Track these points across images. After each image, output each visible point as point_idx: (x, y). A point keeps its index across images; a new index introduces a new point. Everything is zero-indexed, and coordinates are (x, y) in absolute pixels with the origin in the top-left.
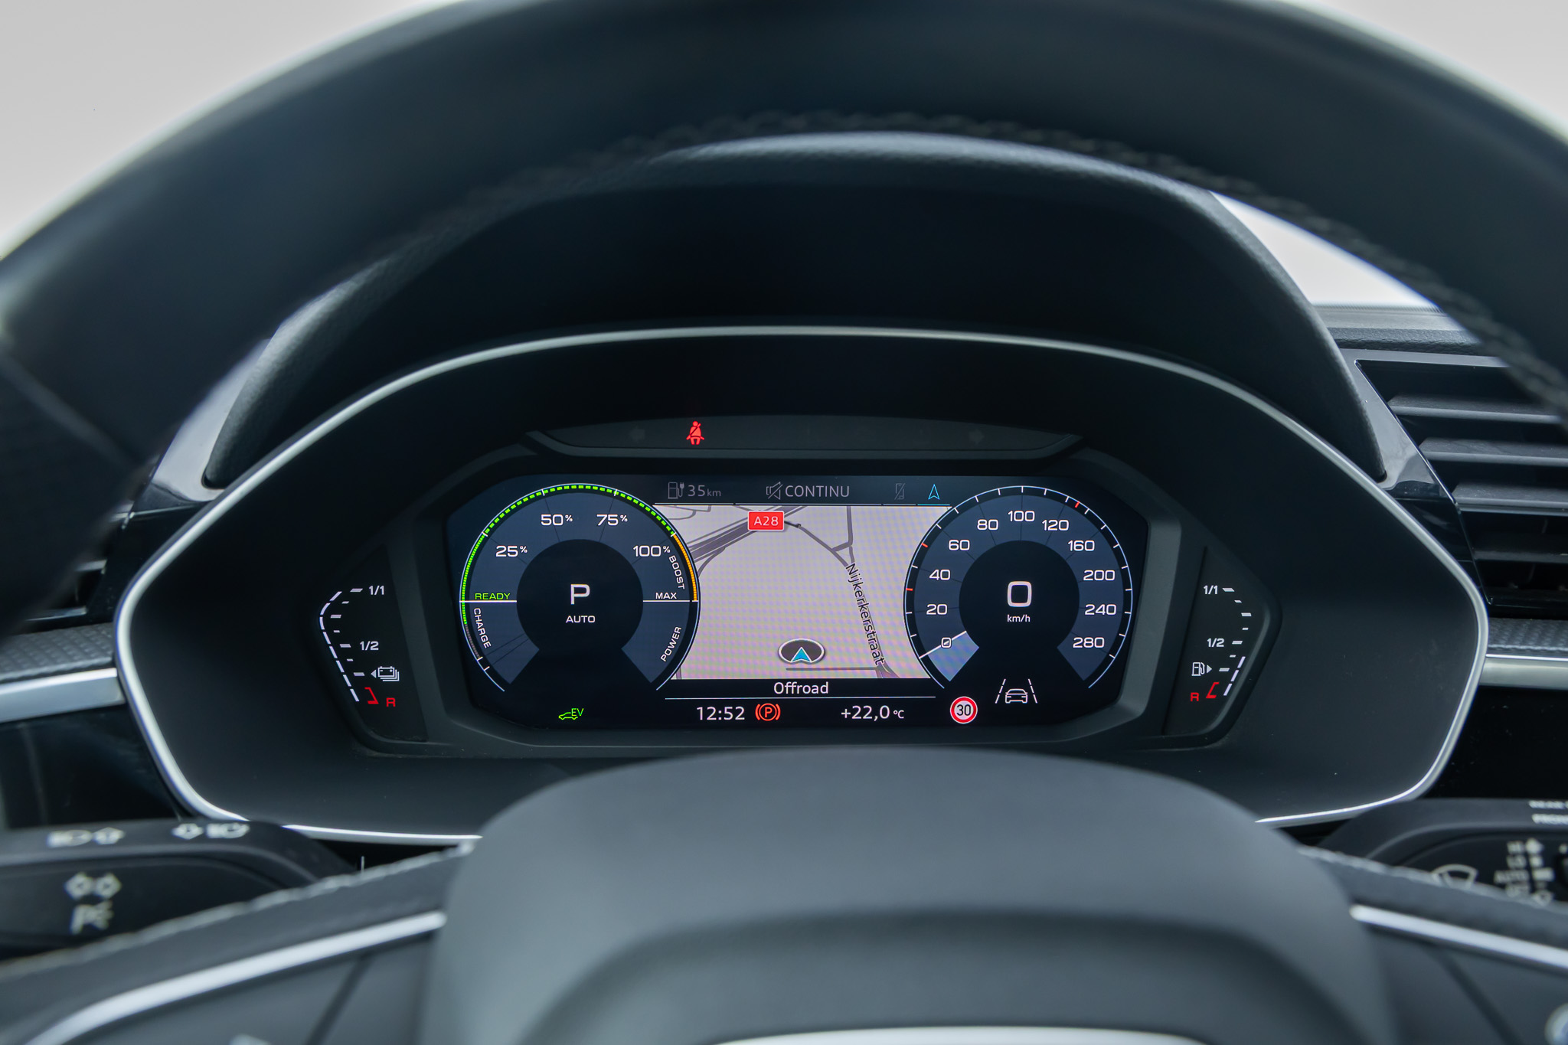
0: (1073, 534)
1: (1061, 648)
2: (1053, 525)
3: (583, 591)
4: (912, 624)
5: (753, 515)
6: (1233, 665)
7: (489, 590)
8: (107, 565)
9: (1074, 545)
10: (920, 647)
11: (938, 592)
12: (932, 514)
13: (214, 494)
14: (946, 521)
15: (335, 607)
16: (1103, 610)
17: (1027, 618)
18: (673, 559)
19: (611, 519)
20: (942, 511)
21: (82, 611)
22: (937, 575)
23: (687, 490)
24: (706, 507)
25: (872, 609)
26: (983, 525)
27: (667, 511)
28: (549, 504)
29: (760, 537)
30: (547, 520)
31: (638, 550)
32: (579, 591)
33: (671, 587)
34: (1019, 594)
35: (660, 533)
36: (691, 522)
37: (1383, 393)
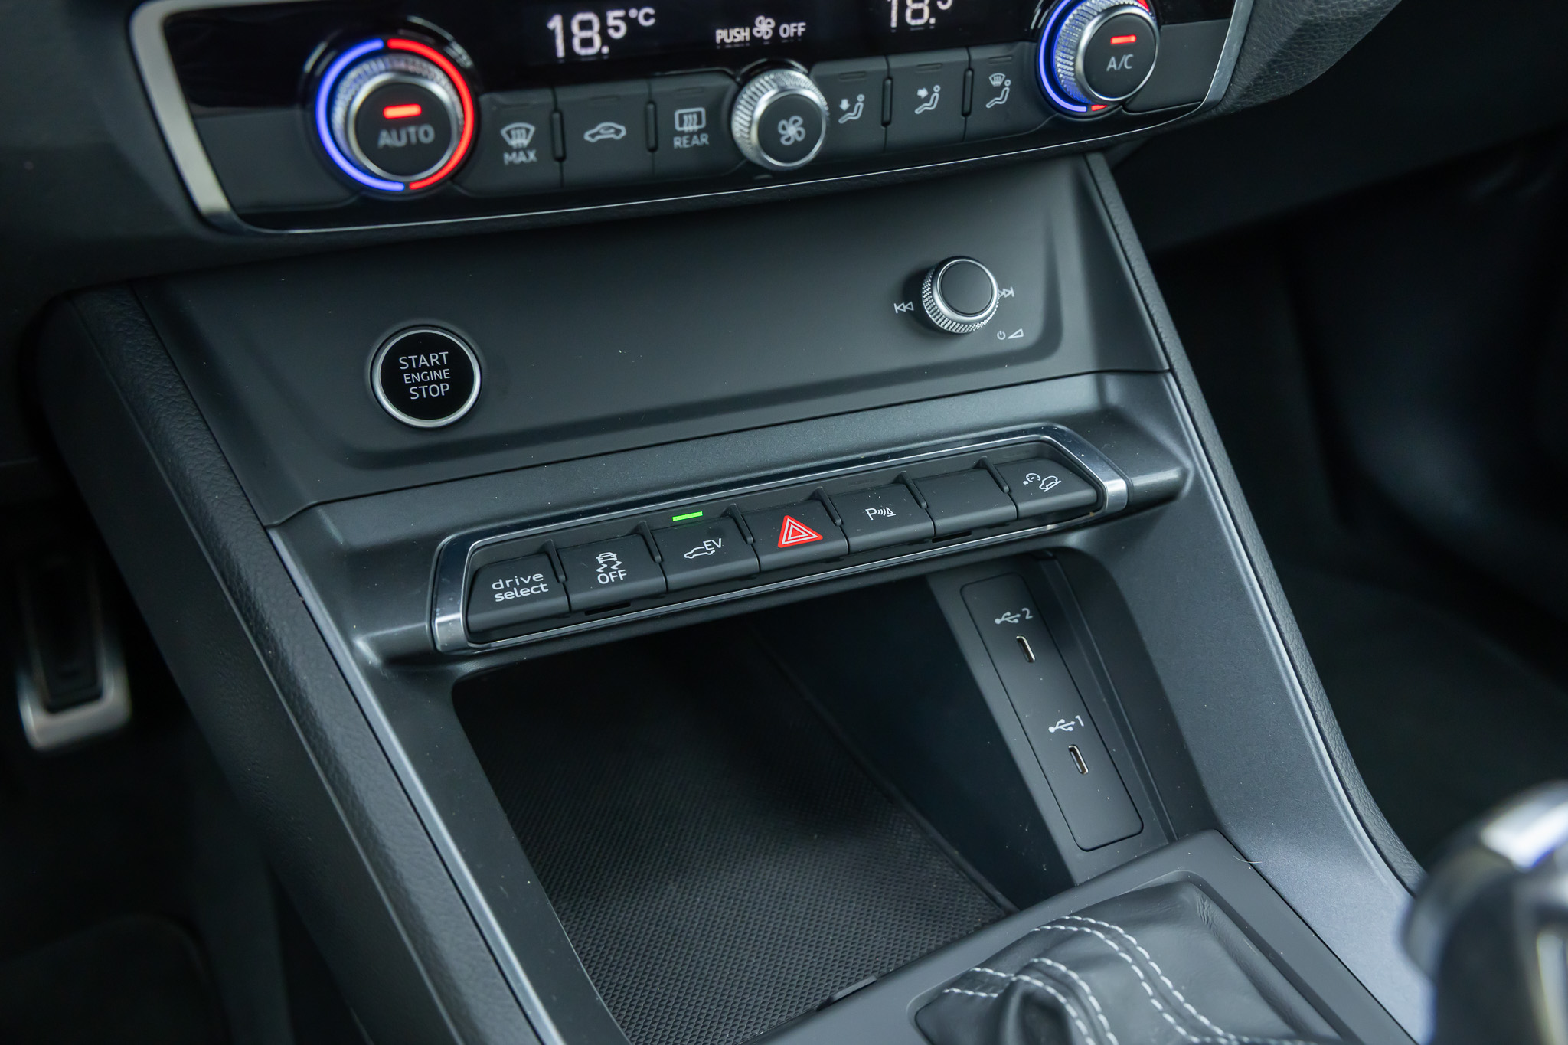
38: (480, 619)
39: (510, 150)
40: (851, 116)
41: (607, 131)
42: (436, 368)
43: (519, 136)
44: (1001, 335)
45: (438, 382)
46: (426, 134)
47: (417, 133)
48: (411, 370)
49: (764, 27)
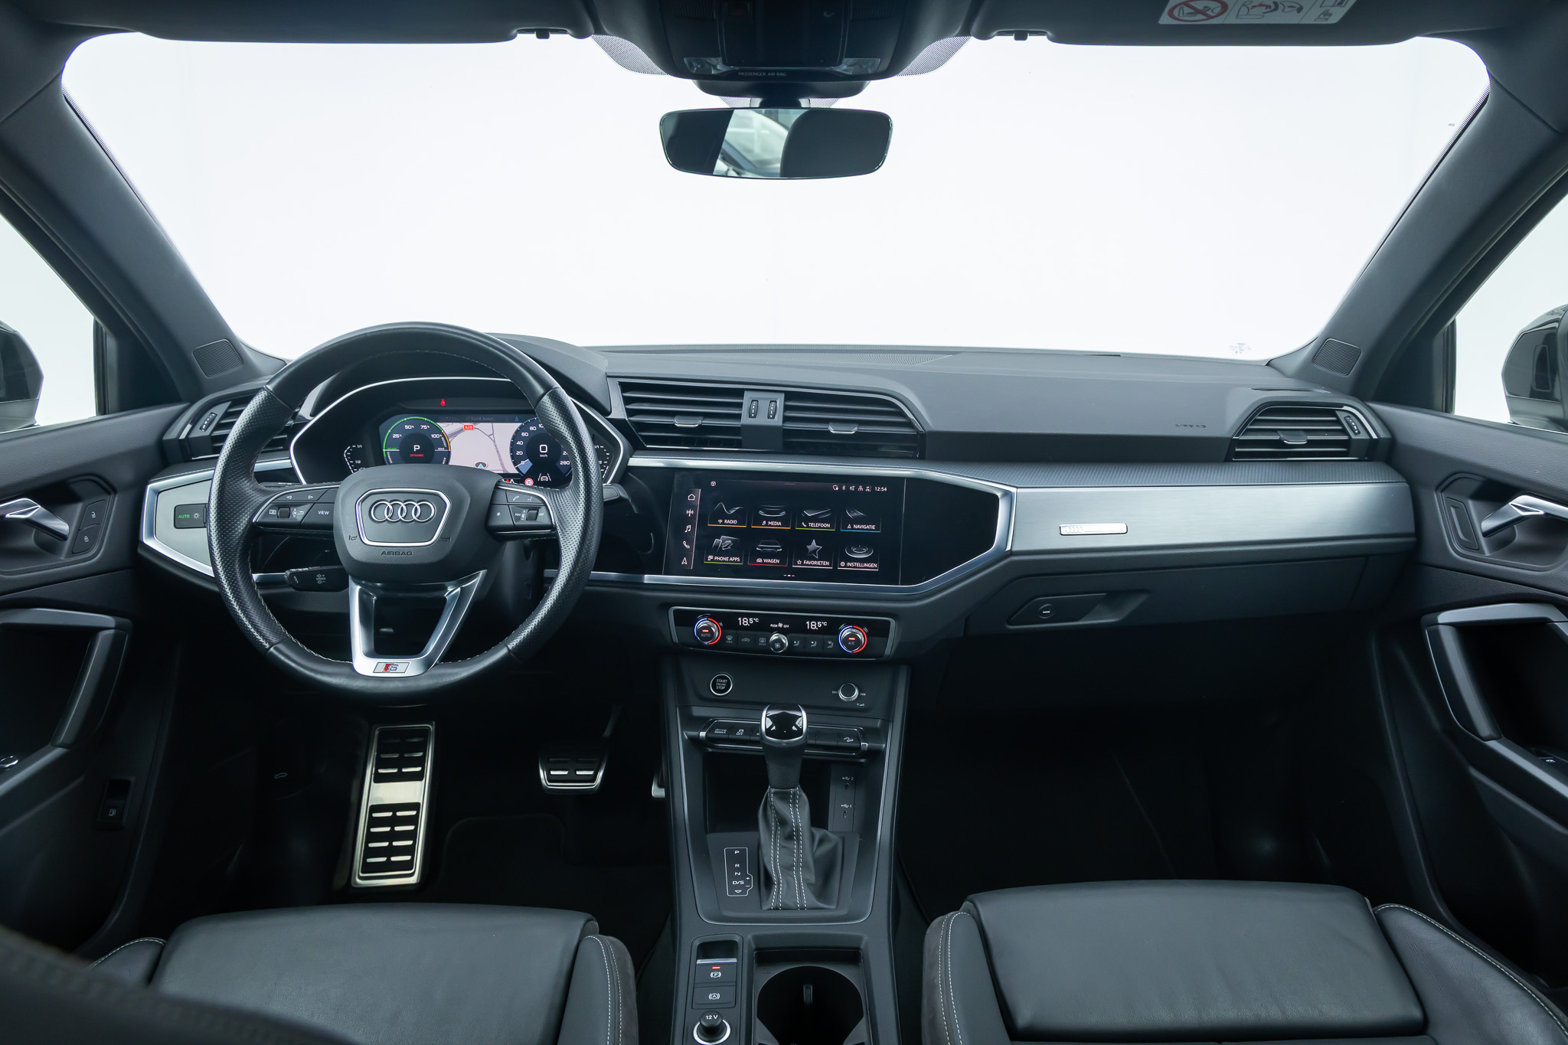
1: (557, 464)
4: (513, 457)
5: (465, 426)
6: (605, 469)
7: (392, 447)
8: (288, 435)
10: (515, 464)
11: (520, 448)
12: (516, 426)
13: (312, 418)
14: (521, 427)
15: (349, 451)
17: (546, 455)
18: (443, 438)
19: (425, 427)
20: (520, 424)
21: (280, 446)
22: (519, 443)
23: (449, 419)
24: (451, 423)
25: (501, 452)
26: (532, 428)
27: (441, 425)
28: (407, 422)
29: (467, 432)
30: (407, 427)
31: (433, 436)
32: (417, 447)
33: (442, 446)
34: (544, 449)
35: (439, 431)
36: (447, 428)
37: (623, 391)
38: (710, 735)
39: (728, 640)
40: (797, 645)
41: (746, 640)
42: (724, 683)
43: (729, 638)
44: (858, 704)
45: (723, 686)
46: (709, 635)
47: (707, 635)
48: (718, 682)
49: (780, 625)
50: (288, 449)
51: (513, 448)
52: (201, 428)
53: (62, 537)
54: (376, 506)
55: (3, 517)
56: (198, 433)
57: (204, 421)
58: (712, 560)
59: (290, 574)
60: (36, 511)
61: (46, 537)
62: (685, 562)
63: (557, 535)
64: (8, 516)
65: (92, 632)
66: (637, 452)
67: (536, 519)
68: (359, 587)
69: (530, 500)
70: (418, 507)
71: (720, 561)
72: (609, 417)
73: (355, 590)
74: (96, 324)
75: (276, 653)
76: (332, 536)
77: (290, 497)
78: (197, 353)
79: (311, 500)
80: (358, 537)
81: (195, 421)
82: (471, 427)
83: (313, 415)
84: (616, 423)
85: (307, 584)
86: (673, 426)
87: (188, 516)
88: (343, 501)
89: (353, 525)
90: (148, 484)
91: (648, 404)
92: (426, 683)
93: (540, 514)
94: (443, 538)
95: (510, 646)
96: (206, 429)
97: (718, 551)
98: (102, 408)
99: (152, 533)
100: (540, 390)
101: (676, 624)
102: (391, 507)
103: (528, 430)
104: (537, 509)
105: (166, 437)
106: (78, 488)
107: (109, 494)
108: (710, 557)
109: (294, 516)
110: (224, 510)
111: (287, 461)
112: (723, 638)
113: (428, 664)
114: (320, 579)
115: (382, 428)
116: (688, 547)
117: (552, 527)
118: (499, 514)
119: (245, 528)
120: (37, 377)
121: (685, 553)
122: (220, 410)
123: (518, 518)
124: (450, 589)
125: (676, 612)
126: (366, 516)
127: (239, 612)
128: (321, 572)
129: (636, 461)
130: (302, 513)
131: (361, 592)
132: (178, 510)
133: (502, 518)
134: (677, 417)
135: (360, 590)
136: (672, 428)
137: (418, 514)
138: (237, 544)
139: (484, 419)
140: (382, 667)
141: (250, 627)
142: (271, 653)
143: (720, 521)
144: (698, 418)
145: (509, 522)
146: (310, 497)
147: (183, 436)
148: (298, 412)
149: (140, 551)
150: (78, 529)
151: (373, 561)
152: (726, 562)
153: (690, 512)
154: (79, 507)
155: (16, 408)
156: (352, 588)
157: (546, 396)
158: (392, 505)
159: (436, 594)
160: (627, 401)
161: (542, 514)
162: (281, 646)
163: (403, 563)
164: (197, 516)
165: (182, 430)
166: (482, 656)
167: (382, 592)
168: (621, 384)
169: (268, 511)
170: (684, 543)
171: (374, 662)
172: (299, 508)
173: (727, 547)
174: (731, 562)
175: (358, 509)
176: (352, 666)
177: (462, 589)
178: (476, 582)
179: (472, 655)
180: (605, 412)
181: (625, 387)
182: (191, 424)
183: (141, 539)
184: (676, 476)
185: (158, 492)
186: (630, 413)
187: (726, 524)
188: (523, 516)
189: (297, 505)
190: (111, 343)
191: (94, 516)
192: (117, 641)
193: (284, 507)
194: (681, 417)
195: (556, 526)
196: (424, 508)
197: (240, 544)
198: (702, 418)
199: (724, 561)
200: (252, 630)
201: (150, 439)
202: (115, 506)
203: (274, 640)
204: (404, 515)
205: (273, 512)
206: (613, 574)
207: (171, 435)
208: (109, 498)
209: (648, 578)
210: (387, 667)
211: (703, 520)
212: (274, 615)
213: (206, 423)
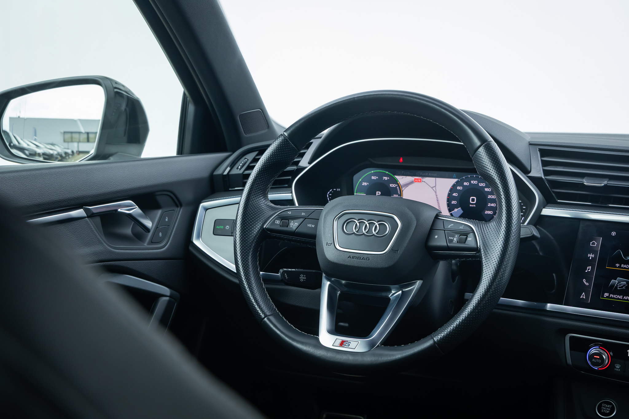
0: (486, 187)
1: (482, 213)
2: (481, 185)
3: (379, 193)
4: (449, 205)
5: (415, 179)
7: (361, 192)
8: (292, 178)
9: (486, 190)
10: (450, 210)
11: (454, 198)
12: (454, 181)
13: (309, 165)
14: (457, 182)
15: (331, 193)
16: (492, 205)
17: (475, 206)
18: (398, 187)
19: (386, 178)
20: (456, 180)
21: (287, 185)
22: (454, 194)
23: (404, 173)
24: (405, 177)
25: (440, 201)
26: (465, 184)
27: (398, 177)
28: (374, 174)
29: (416, 184)
30: (373, 178)
31: (391, 185)
33: (397, 193)
34: (473, 200)
35: (396, 182)
36: (402, 180)
37: (542, 156)
39: (616, 368)
42: (608, 408)
43: (618, 366)
45: (608, 410)
46: (600, 361)
47: (598, 361)
48: (604, 407)
50: (291, 187)
51: (450, 198)
52: (237, 168)
53: (147, 230)
54: (348, 222)
55: (116, 210)
56: (235, 171)
57: (240, 164)
58: (607, 297)
59: (283, 272)
60: (136, 210)
61: (140, 229)
62: (583, 296)
63: (480, 257)
64: (119, 210)
65: (157, 296)
66: (549, 205)
67: (465, 243)
68: (329, 283)
69: (461, 227)
70: (378, 226)
71: (615, 298)
72: (529, 175)
73: (326, 284)
74: (184, 94)
75: (268, 322)
76: (314, 244)
77: (290, 213)
78: (241, 116)
79: (303, 216)
80: (333, 244)
81: (232, 165)
82: (420, 180)
83: (310, 163)
84: (534, 180)
85: (293, 280)
86: (583, 184)
87: (222, 227)
88: (325, 218)
89: (330, 235)
90: (201, 203)
91: (562, 167)
92: (369, 359)
93: (469, 239)
94: (393, 249)
95: (436, 339)
96: (240, 169)
97: (614, 290)
98: (181, 151)
99: (199, 237)
100: (477, 142)
101: (571, 349)
102: (358, 224)
103: (462, 185)
104: (466, 235)
105: (215, 173)
106: (161, 199)
107: (177, 206)
108: (606, 295)
109: (291, 226)
110: (246, 220)
111: (291, 195)
112: (612, 366)
113: (372, 345)
114: (302, 278)
115: (355, 177)
116: (587, 284)
117: (477, 250)
118: (436, 237)
119: (258, 232)
120: (146, 130)
121: (585, 289)
122: (251, 157)
123: (451, 241)
124: (393, 292)
125: (571, 338)
126: (340, 229)
127: (248, 289)
128: (303, 273)
129: (547, 212)
130: (296, 224)
131: (330, 286)
132: (217, 222)
133: (439, 240)
134: (585, 178)
135: (330, 285)
136: (582, 186)
137: (377, 231)
138: (252, 242)
139: (430, 174)
140: (339, 342)
141: (253, 301)
142: (265, 322)
143: (617, 265)
144: (604, 179)
145: (443, 243)
146: (303, 214)
147: (226, 173)
148: (299, 162)
149: (191, 248)
150: (157, 227)
151: (342, 263)
152: (620, 299)
153: (591, 256)
154: (159, 212)
155: (132, 149)
156: (324, 283)
157: (482, 147)
158: (359, 223)
159: (384, 294)
160: (544, 164)
161: (470, 239)
162: (272, 318)
163: (362, 266)
164: (228, 227)
165: (224, 169)
166: (413, 344)
167: (346, 289)
168: (540, 150)
169: (274, 221)
170: (584, 281)
171: (334, 337)
172: (295, 221)
173: (622, 287)
174: (625, 300)
175: (335, 223)
176: (318, 339)
177: (403, 292)
178: (414, 288)
179: (406, 343)
180: (526, 171)
181: (544, 153)
182: (230, 167)
183: (192, 240)
184: (582, 225)
185: (206, 209)
186: (546, 173)
187: (622, 268)
188: (455, 239)
189: (294, 218)
190: (191, 108)
191: (167, 220)
192: (169, 305)
193: (285, 219)
194: (589, 178)
195: (480, 249)
196: (381, 226)
197: (254, 242)
198: (608, 179)
199: (618, 299)
200: (255, 304)
201: (205, 174)
202: (180, 214)
203: (268, 313)
204: (367, 230)
205: (278, 222)
206: (520, 302)
207: (219, 172)
208: (177, 209)
209: (549, 306)
210: (342, 344)
211: (602, 263)
212: (270, 296)
213: (241, 164)
